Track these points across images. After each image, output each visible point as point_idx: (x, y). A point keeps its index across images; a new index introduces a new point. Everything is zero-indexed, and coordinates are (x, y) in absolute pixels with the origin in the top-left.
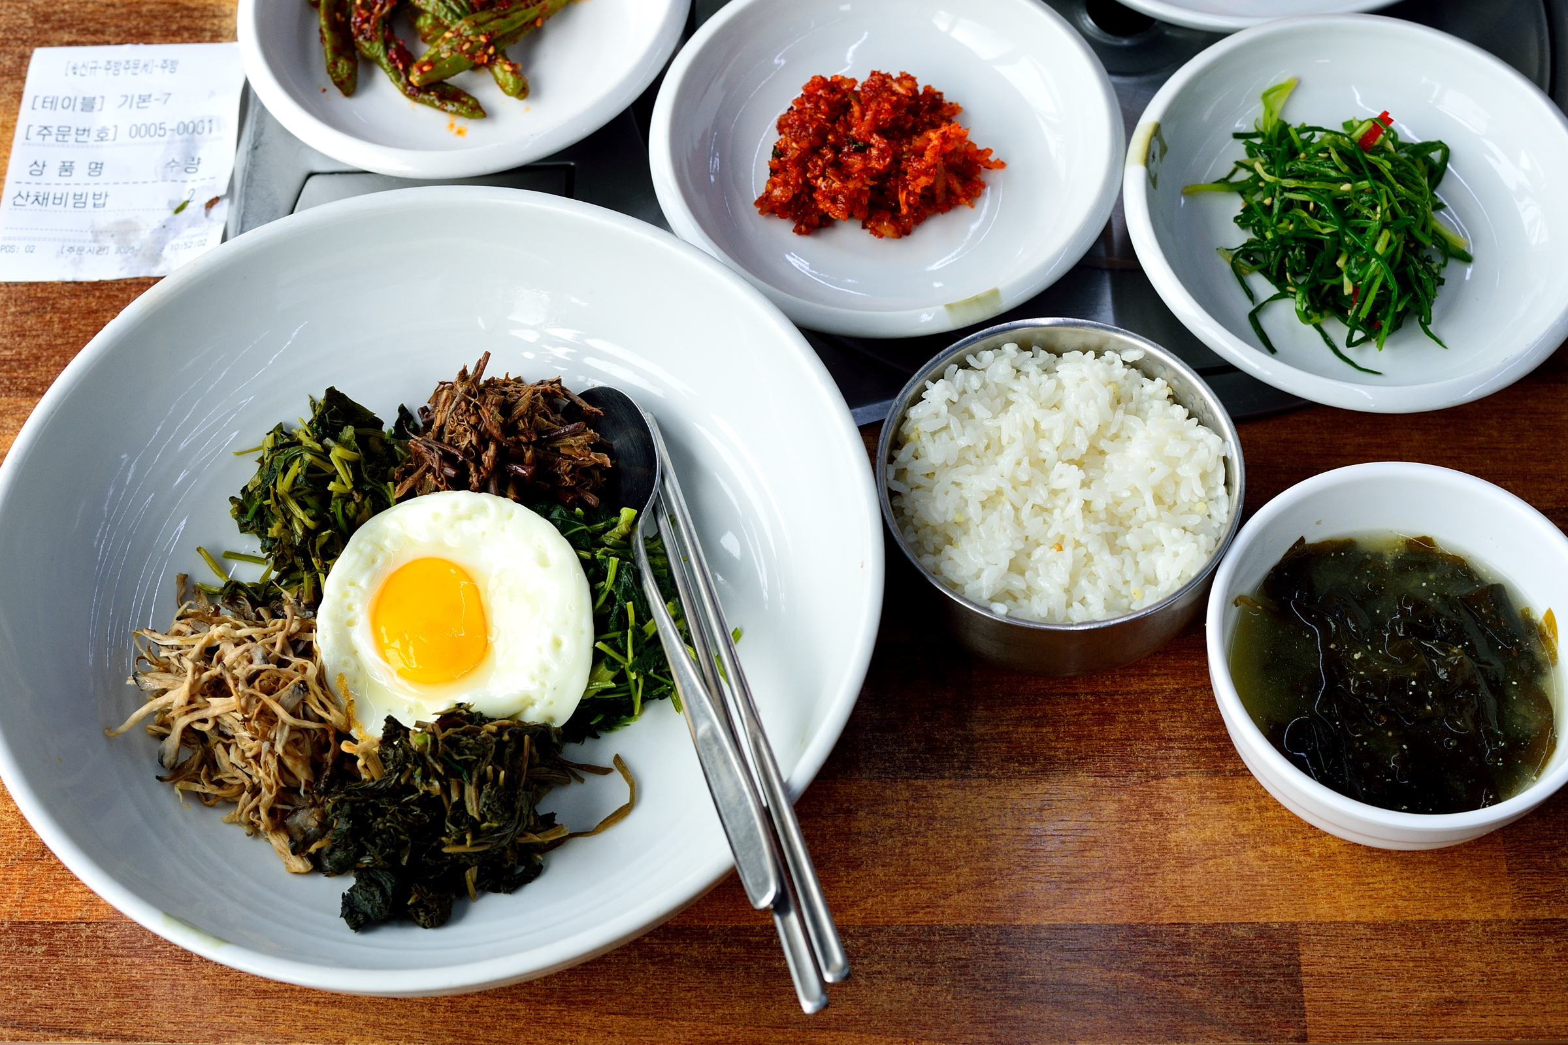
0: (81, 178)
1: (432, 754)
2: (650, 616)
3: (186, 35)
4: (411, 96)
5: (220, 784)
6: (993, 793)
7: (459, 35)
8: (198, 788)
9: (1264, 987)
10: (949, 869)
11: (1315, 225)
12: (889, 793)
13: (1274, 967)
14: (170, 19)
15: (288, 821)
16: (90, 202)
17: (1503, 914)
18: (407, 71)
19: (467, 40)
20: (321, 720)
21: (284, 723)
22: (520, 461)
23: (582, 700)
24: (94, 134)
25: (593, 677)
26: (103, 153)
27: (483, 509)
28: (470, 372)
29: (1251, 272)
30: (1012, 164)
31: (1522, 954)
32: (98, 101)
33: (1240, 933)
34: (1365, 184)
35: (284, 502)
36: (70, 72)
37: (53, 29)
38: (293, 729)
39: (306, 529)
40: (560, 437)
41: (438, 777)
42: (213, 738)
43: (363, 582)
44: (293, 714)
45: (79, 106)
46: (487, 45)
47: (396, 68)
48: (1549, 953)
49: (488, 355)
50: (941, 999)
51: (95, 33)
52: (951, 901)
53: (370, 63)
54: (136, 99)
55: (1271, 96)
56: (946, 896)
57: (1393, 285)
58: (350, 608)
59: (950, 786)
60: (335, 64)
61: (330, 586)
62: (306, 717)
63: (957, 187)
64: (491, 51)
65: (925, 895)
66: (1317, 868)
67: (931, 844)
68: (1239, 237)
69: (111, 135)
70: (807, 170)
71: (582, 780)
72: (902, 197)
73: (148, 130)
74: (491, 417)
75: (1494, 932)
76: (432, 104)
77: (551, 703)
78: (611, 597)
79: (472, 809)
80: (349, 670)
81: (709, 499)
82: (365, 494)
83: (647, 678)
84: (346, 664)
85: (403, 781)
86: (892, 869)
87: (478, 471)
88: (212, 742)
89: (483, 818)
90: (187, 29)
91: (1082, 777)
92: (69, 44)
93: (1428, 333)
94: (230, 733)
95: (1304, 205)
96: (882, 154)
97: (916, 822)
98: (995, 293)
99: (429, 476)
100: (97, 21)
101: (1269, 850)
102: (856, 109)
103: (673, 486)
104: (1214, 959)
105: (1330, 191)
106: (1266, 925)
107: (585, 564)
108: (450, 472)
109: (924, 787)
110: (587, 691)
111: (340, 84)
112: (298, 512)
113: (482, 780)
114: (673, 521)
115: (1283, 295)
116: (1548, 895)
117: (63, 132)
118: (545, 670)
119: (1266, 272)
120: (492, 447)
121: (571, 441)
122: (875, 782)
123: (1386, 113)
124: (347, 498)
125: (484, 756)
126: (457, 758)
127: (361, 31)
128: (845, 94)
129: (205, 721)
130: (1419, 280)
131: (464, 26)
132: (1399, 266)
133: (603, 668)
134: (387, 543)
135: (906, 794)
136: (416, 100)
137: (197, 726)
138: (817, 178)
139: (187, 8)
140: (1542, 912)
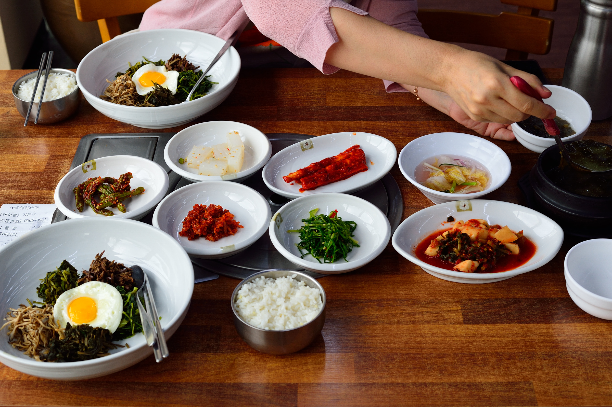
0: (10, 230)
1: (77, 329)
2: (137, 308)
3: (42, 202)
4: (96, 212)
5: (24, 345)
6: (223, 356)
7: (110, 197)
8: (18, 345)
9: (287, 396)
10: (209, 371)
11: (317, 234)
12: (196, 356)
13: (291, 392)
14: (39, 199)
15: (40, 352)
16: (12, 234)
17: (352, 382)
18: (96, 206)
19: (112, 198)
20: (51, 327)
21: (42, 326)
22: (110, 276)
23: (118, 328)
24: (15, 221)
25: (122, 321)
26: (17, 225)
27: (99, 285)
28: (99, 255)
29: (303, 249)
30: (246, 227)
31: (356, 390)
32: (17, 215)
33: (283, 385)
34: (329, 224)
35: (50, 282)
36: (11, 208)
37: (8, 200)
38: (44, 328)
39: (54, 289)
40: (121, 273)
41: (78, 335)
42: (24, 332)
43: (67, 300)
44: (44, 324)
45: (12, 215)
46: (117, 200)
47: (94, 205)
48: (364, 390)
49: (104, 251)
50: (203, 398)
51: (19, 201)
52: (209, 378)
53: (88, 205)
54: (27, 214)
55: (312, 212)
56: (207, 377)
57: (334, 245)
58: (63, 306)
59: (212, 355)
60: (78, 204)
61: (58, 301)
62: (48, 326)
63: (230, 230)
64: (117, 201)
65: (202, 376)
66: (305, 372)
67: (205, 366)
68: (300, 240)
69: (20, 221)
70: (192, 223)
71: (117, 348)
72: (215, 229)
73: (29, 220)
74: (103, 264)
75: (350, 386)
76: (101, 214)
77: (110, 326)
78: (128, 304)
79: (86, 344)
80: (61, 319)
81: (158, 291)
82: (70, 283)
83: (136, 324)
84: (60, 318)
85: (70, 339)
86: (194, 371)
87: (99, 277)
88: (23, 333)
89: (89, 345)
90: (42, 201)
91: (246, 353)
92: (12, 203)
93: (346, 260)
94: (28, 331)
95: (315, 230)
96: (210, 219)
97: (202, 362)
98: (234, 245)
99: (87, 279)
100: (20, 199)
101: (293, 368)
102: (206, 211)
103: (148, 285)
104: (275, 390)
105: (321, 226)
106: (290, 383)
107: (123, 297)
108: (92, 277)
109: (205, 355)
110: (120, 325)
111: (79, 209)
112: (53, 284)
113: (90, 337)
114: (148, 294)
115: (310, 253)
116: (365, 378)
117: (7, 221)
118: (109, 318)
119: (306, 248)
120: (103, 272)
121: (124, 273)
122: (193, 354)
123: (336, 210)
124: (65, 283)
125: (90, 331)
126: (83, 331)
127: (86, 197)
128: (203, 209)
129: (22, 326)
130: (342, 246)
131: (112, 196)
132: (337, 242)
133: (124, 320)
134: (74, 293)
135: (200, 356)
136: (97, 213)
137: (20, 328)
138: (194, 225)
139: (43, 197)
140: (363, 381)
